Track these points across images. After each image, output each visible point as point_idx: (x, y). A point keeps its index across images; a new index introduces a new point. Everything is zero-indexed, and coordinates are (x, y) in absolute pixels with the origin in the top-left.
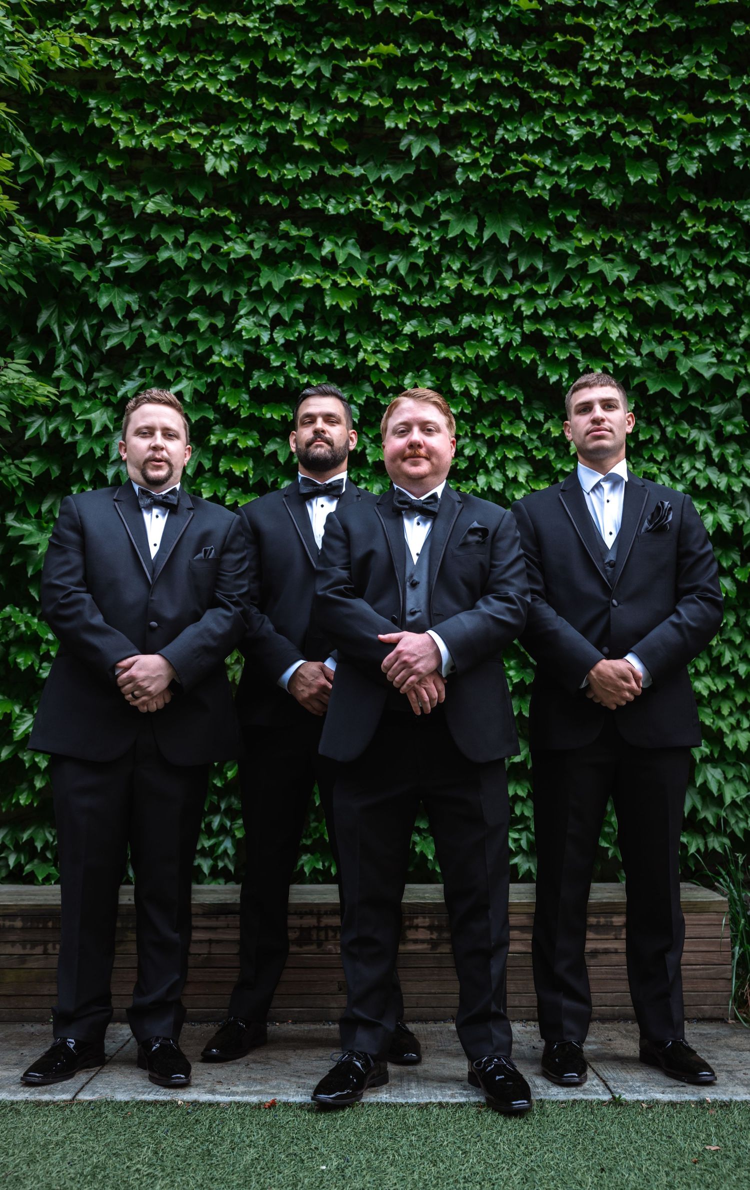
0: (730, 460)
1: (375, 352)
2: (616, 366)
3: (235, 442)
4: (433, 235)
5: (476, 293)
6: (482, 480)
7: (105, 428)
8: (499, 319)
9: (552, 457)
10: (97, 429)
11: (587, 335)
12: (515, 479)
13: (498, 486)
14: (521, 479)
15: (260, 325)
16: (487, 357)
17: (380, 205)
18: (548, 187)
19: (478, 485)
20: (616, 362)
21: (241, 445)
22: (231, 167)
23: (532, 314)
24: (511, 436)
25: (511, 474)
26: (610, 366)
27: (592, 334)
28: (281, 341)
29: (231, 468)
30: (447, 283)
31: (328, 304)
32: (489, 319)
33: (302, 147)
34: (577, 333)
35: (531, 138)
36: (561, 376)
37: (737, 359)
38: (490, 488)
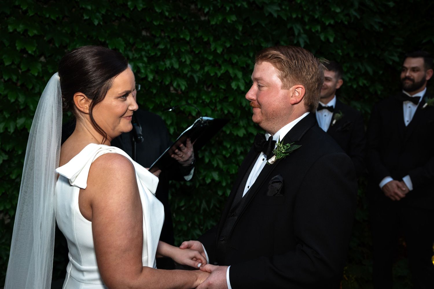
2: (236, 7)
3: (26, 31)
6: (168, 63)
9: (202, 51)
12: (185, 61)
13: (176, 66)
14: (188, 63)
19: (165, 64)
20: (236, 4)
21: (31, 34)
24: (184, 39)
25: (183, 60)
26: (232, 5)
29: (25, 49)
36: (210, 9)
37: (288, 8)
38: (172, 67)
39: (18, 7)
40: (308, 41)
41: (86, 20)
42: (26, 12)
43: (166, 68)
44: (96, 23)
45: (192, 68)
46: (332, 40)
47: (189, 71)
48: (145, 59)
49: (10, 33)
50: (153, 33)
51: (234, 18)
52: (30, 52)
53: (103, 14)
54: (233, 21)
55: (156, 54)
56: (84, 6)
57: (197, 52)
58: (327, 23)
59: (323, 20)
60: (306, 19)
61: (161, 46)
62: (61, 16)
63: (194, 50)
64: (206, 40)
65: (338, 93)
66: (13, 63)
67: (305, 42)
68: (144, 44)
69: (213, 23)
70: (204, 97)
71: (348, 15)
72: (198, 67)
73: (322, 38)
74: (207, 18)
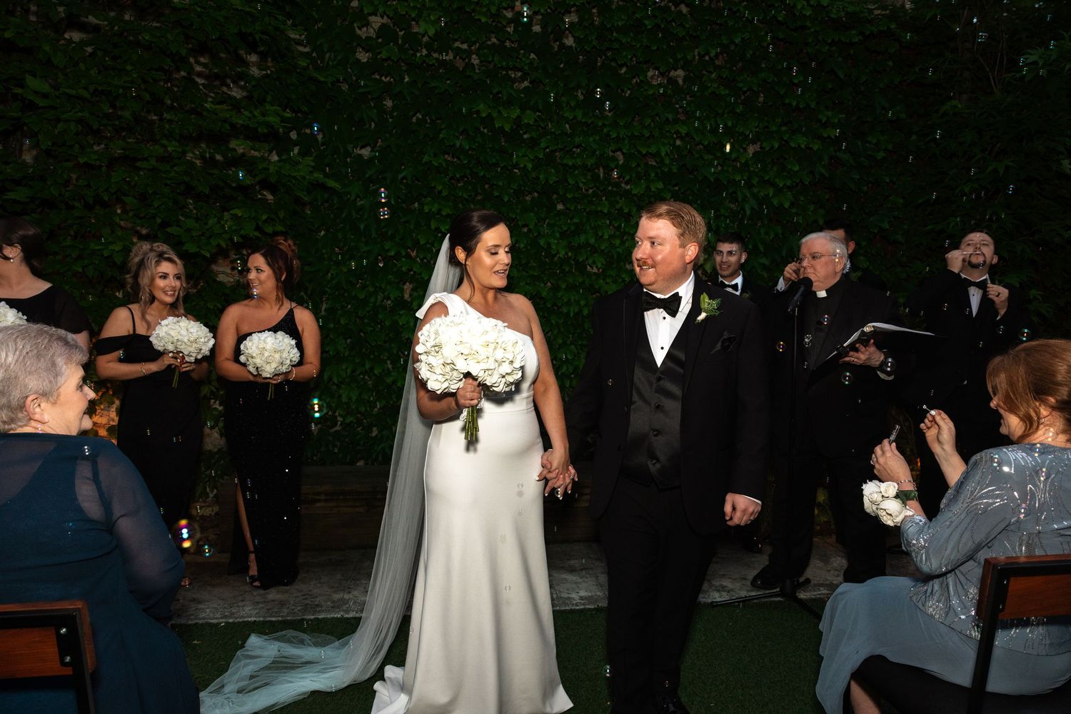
0: (722, 229)
1: (523, 156)
3: (440, 210)
4: (559, 83)
5: (583, 121)
6: (582, 239)
7: (358, 196)
8: (597, 138)
10: (353, 198)
11: (648, 152)
12: (602, 236)
13: (592, 241)
14: (606, 237)
15: (454, 135)
16: (589, 164)
17: (528, 62)
18: (629, 57)
19: (580, 240)
20: (663, 169)
22: (437, 31)
23: (616, 137)
24: (601, 211)
25: (600, 234)
27: (650, 151)
28: (467, 147)
29: (439, 227)
30: (567, 114)
31: (497, 126)
32: (591, 139)
33: (480, 20)
34: (641, 150)
35: (620, 24)
37: (730, 169)
38: (588, 242)
39: (434, 187)
40: (756, 207)
41: (497, 196)
42: (440, 192)
43: (579, 244)
44: (506, 199)
45: (611, 243)
46: (787, 205)
47: (606, 247)
48: (558, 235)
49: (426, 213)
50: (568, 206)
51: (660, 185)
52: (443, 230)
53: (514, 189)
54: (657, 188)
55: (569, 228)
56: (495, 183)
57: (616, 225)
58: (781, 185)
59: (777, 180)
60: (755, 181)
61: (576, 220)
62: (473, 194)
63: (613, 222)
64: (626, 211)
65: (742, 267)
66: (428, 242)
67: (752, 209)
68: (557, 218)
69: (635, 192)
70: (623, 276)
71: (812, 173)
72: (617, 242)
73: (775, 202)
74: (629, 187)
